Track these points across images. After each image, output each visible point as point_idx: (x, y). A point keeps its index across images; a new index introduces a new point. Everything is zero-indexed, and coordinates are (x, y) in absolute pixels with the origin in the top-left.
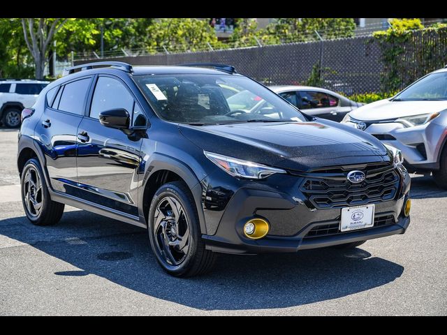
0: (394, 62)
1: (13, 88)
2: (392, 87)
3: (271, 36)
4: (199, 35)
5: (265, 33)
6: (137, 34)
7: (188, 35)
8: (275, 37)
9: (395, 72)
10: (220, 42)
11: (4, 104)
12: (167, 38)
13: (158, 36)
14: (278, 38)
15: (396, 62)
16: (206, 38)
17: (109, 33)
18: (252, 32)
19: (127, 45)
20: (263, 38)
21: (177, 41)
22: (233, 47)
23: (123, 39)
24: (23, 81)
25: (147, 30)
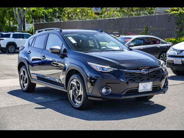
0: (181, 24)
1: (11, 36)
2: (180, 35)
3: (118, 12)
4: (87, 12)
5: (116, 11)
6: (59, 11)
7: (82, 12)
8: (120, 13)
9: (182, 29)
10: (95, 15)
11: (8, 43)
12: (72, 13)
13: (68, 12)
14: (121, 13)
15: (182, 25)
16: (89, 13)
17: (47, 10)
18: (109, 10)
19: (55, 16)
20: (114, 13)
21: (77, 14)
22: (101, 17)
23: (53, 13)
24: (15, 33)
25: (64, 9)
